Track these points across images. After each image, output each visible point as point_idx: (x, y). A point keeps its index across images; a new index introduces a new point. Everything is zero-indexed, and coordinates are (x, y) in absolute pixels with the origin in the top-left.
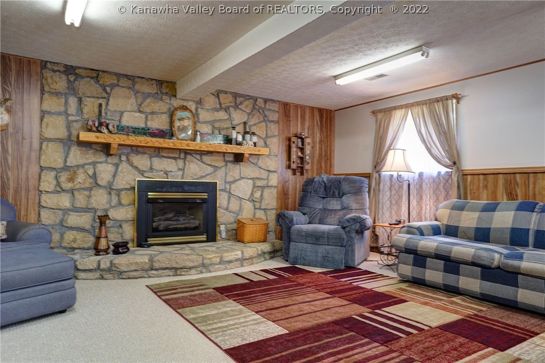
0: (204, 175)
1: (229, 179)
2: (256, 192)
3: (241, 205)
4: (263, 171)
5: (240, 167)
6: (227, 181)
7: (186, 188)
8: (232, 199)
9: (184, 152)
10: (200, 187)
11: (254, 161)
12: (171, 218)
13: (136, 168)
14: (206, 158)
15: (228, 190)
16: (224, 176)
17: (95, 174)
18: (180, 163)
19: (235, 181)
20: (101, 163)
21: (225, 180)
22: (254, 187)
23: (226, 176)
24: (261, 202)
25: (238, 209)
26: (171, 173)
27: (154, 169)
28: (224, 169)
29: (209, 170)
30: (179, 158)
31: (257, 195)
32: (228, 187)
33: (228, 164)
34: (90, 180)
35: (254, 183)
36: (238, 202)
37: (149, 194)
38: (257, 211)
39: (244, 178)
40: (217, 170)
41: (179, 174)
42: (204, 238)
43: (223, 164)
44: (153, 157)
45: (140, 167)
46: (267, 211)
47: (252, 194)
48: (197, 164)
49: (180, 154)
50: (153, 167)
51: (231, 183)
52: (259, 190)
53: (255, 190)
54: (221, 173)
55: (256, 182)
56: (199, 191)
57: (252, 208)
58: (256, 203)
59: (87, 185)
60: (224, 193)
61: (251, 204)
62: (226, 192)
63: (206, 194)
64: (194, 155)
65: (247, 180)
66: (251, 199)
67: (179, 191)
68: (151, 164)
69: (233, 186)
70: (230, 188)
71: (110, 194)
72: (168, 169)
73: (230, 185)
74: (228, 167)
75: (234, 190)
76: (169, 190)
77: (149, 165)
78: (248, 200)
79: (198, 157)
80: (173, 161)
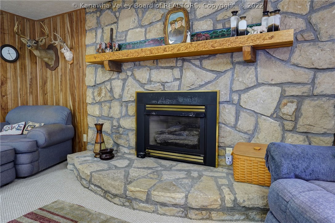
0: (203, 83)
1: (237, 86)
2: (286, 104)
3: (257, 124)
4: (302, 71)
5: (256, 68)
6: (234, 89)
7: (181, 100)
8: (243, 114)
9: (181, 59)
10: (196, 99)
11: (285, 57)
12: (175, 131)
13: (138, 81)
14: (207, 63)
15: (236, 102)
16: (229, 83)
17: (111, 89)
18: (177, 72)
19: (248, 89)
20: (114, 79)
21: (231, 88)
22: (283, 96)
23: (232, 83)
24: (296, 121)
25: (252, 128)
26: (167, 84)
27: (152, 81)
28: (229, 74)
29: (210, 76)
30: (176, 67)
31: (289, 109)
32: (235, 97)
33: (237, 66)
34: (109, 94)
35: (283, 91)
36: (253, 119)
37: (147, 106)
38: (289, 135)
39: (263, 84)
40: (220, 77)
41: (176, 84)
42: (200, 159)
43: (229, 67)
44: (152, 69)
45: (141, 80)
46: (310, 136)
47: (278, 108)
48: (194, 71)
49: (177, 62)
50: (152, 79)
51: (240, 92)
52: (292, 102)
53: (285, 101)
54: (225, 79)
55: (286, 89)
56: (194, 103)
57: (279, 129)
58: (286, 123)
59: (108, 98)
60: (230, 106)
61: (277, 124)
62: (233, 104)
63: (204, 107)
64: (193, 61)
65: (270, 87)
66: (275, 116)
67: (174, 103)
68: (150, 76)
69: (244, 97)
70: (239, 99)
71: (122, 106)
72: (164, 80)
73: (240, 96)
74: (236, 70)
75: (245, 102)
76: (164, 102)
77: (148, 77)
78: (271, 116)
79: (197, 62)
80: (170, 70)
